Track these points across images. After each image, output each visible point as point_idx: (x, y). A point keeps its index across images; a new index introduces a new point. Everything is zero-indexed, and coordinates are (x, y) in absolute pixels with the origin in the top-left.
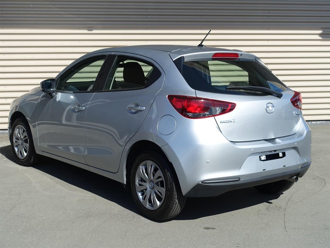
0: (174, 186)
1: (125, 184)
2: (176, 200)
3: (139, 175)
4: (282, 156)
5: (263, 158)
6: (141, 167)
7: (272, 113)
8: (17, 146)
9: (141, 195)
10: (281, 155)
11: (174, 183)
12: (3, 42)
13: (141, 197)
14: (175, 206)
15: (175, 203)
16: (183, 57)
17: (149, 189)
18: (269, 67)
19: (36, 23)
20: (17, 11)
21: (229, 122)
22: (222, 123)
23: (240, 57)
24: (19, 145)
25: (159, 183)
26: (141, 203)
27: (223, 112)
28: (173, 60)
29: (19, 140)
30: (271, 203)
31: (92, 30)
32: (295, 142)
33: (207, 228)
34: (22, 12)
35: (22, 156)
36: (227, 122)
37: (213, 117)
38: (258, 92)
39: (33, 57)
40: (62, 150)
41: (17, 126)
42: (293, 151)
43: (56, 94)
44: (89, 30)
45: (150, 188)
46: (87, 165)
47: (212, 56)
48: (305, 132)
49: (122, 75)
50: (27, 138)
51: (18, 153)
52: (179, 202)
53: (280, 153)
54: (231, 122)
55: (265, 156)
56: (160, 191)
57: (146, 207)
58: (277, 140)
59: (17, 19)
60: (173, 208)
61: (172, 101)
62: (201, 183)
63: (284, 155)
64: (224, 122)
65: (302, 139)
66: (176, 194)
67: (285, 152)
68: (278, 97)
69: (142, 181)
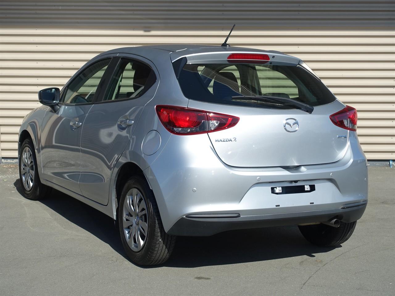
0: (157, 221)
1: (115, 219)
2: (159, 239)
3: (126, 208)
4: (309, 189)
5: (278, 190)
6: (127, 196)
7: (295, 131)
8: (24, 174)
9: (127, 233)
10: (307, 188)
11: (156, 216)
12: (37, 45)
13: (128, 235)
14: (158, 246)
15: (157, 243)
16: (186, 57)
17: (134, 225)
18: (318, 74)
19: (78, 22)
20: (55, 6)
21: (227, 140)
22: (218, 141)
23: (271, 60)
24: (26, 173)
25: (143, 216)
26: (127, 243)
27: (221, 127)
28: (172, 62)
29: (26, 166)
30: (314, 256)
31: (149, 31)
32: (330, 173)
33: (199, 278)
34: (60, 8)
35: (28, 187)
36: (225, 140)
37: (207, 134)
38: (277, 104)
39: (73, 66)
40: (67, 179)
41: (24, 149)
42: (329, 185)
43: (60, 107)
44: (145, 31)
45: (136, 223)
46: (83, 196)
47: (227, 58)
48: (352, 161)
49: (131, 82)
50: (33, 163)
51: (25, 183)
52: (164, 242)
53: (305, 186)
54: (232, 141)
55: (281, 188)
56: (143, 228)
57: (131, 248)
58: (303, 169)
59: (54, 16)
60: (157, 249)
61: (159, 112)
62: (185, 216)
63: (313, 188)
64: (220, 141)
65: (344, 169)
66: (159, 231)
67: (314, 185)
68: (307, 111)
69: (129, 215)
